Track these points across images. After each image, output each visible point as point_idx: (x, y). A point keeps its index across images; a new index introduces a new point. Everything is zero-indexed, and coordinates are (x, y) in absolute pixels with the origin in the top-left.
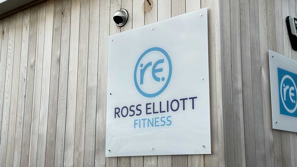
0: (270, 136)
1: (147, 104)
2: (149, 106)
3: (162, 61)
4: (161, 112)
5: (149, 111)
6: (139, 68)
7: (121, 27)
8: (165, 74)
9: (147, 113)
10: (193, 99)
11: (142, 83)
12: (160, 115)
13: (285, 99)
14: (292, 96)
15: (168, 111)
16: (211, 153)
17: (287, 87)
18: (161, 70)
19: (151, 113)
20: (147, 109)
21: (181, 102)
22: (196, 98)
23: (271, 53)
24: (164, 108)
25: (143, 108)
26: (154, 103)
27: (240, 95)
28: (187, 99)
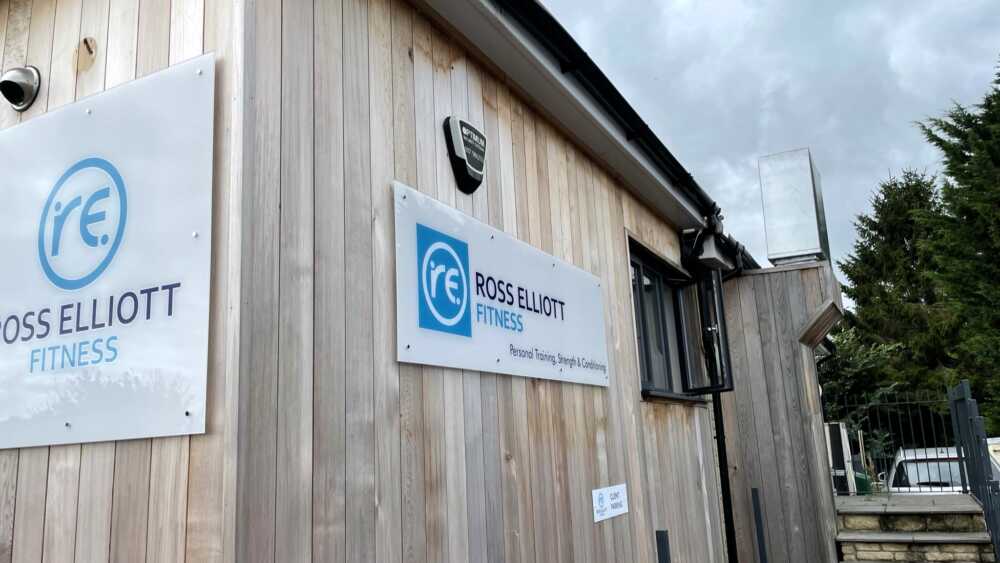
1: (64, 308)
2: (68, 313)
3: (103, 194)
4: (95, 326)
5: (68, 325)
6: (53, 214)
7: (21, 111)
8: (108, 227)
9: (62, 332)
10: (170, 288)
11: (55, 251)
12: (91, 335)
13: (434, 295)
14: (452, 290)
15: (110, 324)
16: (203, 431)
17: (441, 268)
18: (101, 216)
19: (70, 331)
20: (63, 319)
21: (142, 299)
22: (178, 285)
23: (400, 188)
24: (102, 314)
25: (54, 319)
26: (79, 304)
27: (306, 281)
28: (156, 289)
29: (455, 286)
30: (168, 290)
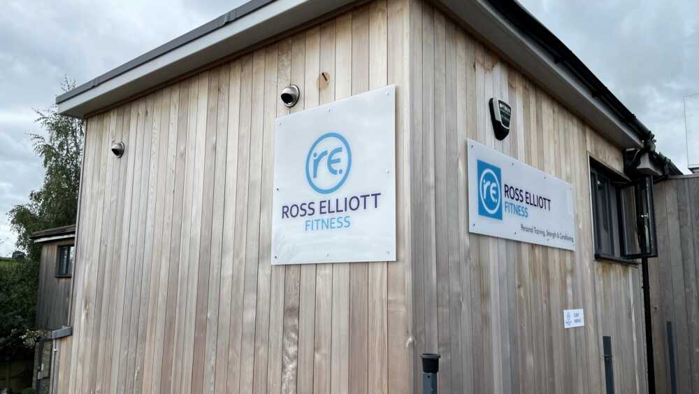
0: (466, 240)
1: (321, 202)
2: (323, 204)
3: (339, 150)
4: (338, 211)
5: (323, 210)
6: (312, 158)
7: (290, 107)
8: (342, 165)
9: (321, 213)
10: (376, 195)
11: (315, 176)
12: (336, 215)
13: (485, 197)
14: (493, 195)
15: (346, 210)
16: (395, 260)
17: (488, 183)
18: (338, 161)
19: (325, 213)
20: (321, 207)
21: (362, 200)
22: (379, 194)
23: (470, 142)
24: (342, 207)
25: (316, 207)
26: (329, 201)
27: (433, 192)
28: (368, 196)
29: (495, 192)
30: (374, 197)
